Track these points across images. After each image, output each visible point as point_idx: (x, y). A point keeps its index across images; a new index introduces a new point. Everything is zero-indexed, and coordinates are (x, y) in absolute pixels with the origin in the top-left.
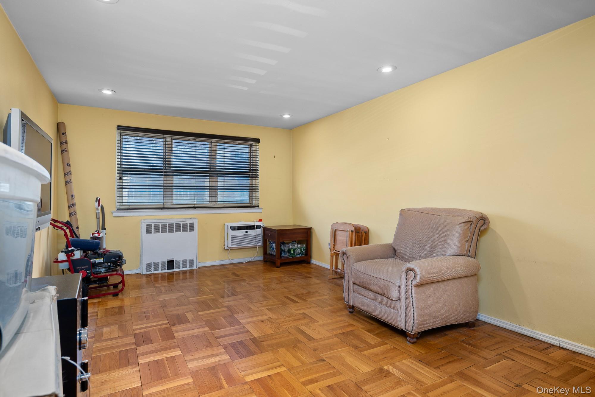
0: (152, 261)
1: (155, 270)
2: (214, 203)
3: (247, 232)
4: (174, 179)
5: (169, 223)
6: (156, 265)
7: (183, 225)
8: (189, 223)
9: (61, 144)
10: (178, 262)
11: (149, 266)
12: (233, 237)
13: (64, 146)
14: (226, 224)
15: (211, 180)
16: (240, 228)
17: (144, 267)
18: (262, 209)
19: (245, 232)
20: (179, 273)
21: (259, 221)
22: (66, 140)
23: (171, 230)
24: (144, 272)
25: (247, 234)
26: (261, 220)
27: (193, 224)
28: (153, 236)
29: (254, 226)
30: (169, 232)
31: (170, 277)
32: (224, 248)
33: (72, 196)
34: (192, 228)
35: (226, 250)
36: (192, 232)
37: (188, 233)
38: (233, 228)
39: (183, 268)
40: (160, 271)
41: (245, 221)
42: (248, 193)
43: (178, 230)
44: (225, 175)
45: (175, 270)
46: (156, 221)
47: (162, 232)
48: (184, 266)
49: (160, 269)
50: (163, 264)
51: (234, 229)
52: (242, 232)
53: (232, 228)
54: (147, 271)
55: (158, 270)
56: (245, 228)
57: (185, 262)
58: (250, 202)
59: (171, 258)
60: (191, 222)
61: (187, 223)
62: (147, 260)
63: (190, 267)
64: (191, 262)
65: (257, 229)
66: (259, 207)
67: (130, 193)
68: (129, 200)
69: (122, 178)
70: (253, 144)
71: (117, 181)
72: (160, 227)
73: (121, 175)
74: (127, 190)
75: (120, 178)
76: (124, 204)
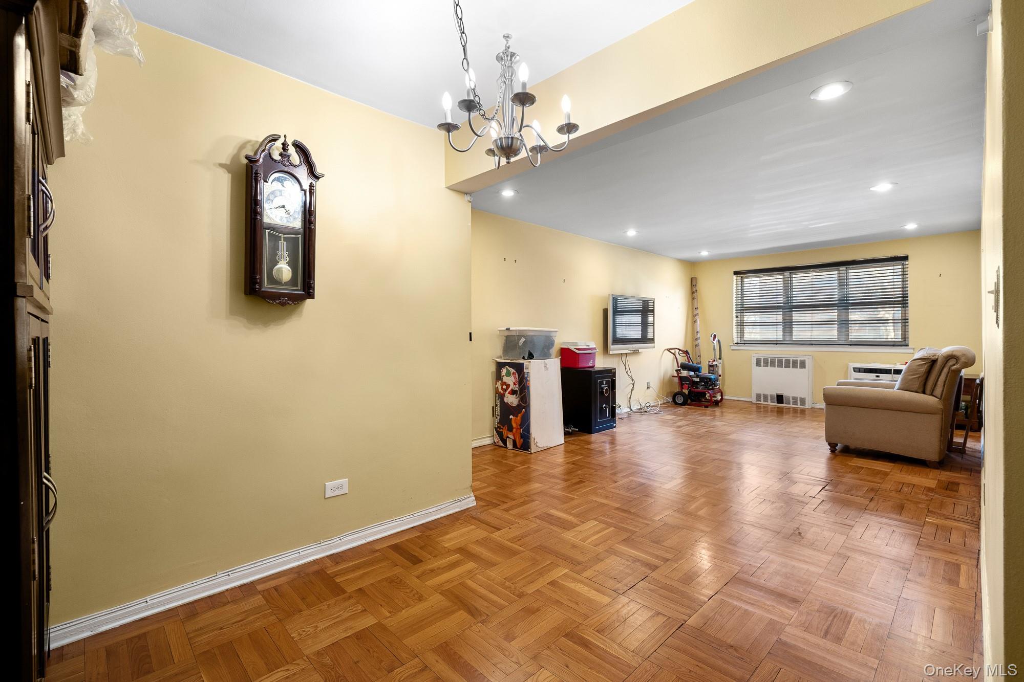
0: (762, 392)
1: (764, 401)
2: (845, 339)
3: (878, 376)
4: (794, 315)
6: (766, 397)
7: (793, 361)
8: (800, 360)
9: (693, 293)
10: (788, 398)
11: (758, 397)
13: (695, 295)
14: (850, 363)
15: (839, 313)
16: (869, 371)
17: (754, 396)
18: (913, 349)
19: (875, 376)
20: (789, 409)
21: (903, 365)
22: (697, 291)
23: (780, 365)
24: (755, 401)
25: (877, 378)
27: (805, 360)
28: (762, 369)
29: (891, 369)
30: (785, 367)
31: (780, 412)
33: (697, 332)
34: (803, 365)
36: (803, 370)
37: (799, 370)
38: (858, 370)
39: (793, 405)
40: (769, 403)
41: (881, 364)
42: (899, 327)
43: (787, 366)
45: (784, 405)
46: (765, 355)
47: (771, 366)
48: (795, 403)
49: (769, 401)
50: (772, 396)
52: (871, 376)
53: (855, 370)
54: (757, 401)
55: (768, 402)
57: (795, 399)
58: (902, 339)
59: (780, 393)
60: (802, 359)
61: (797, 360)
62: (756, 390)
63: (801, 405)
64: (803, 401)
65: (894, 374)
66: (908, 345)
67: (747, 329)
68: (746, 336)
69: (739, 317)
70: (903, 264)
71: (735, 319)
72: (769, 362)
73: (739, 314)
74: (745, 327)
75: (737, 317)
76: (742, 339)
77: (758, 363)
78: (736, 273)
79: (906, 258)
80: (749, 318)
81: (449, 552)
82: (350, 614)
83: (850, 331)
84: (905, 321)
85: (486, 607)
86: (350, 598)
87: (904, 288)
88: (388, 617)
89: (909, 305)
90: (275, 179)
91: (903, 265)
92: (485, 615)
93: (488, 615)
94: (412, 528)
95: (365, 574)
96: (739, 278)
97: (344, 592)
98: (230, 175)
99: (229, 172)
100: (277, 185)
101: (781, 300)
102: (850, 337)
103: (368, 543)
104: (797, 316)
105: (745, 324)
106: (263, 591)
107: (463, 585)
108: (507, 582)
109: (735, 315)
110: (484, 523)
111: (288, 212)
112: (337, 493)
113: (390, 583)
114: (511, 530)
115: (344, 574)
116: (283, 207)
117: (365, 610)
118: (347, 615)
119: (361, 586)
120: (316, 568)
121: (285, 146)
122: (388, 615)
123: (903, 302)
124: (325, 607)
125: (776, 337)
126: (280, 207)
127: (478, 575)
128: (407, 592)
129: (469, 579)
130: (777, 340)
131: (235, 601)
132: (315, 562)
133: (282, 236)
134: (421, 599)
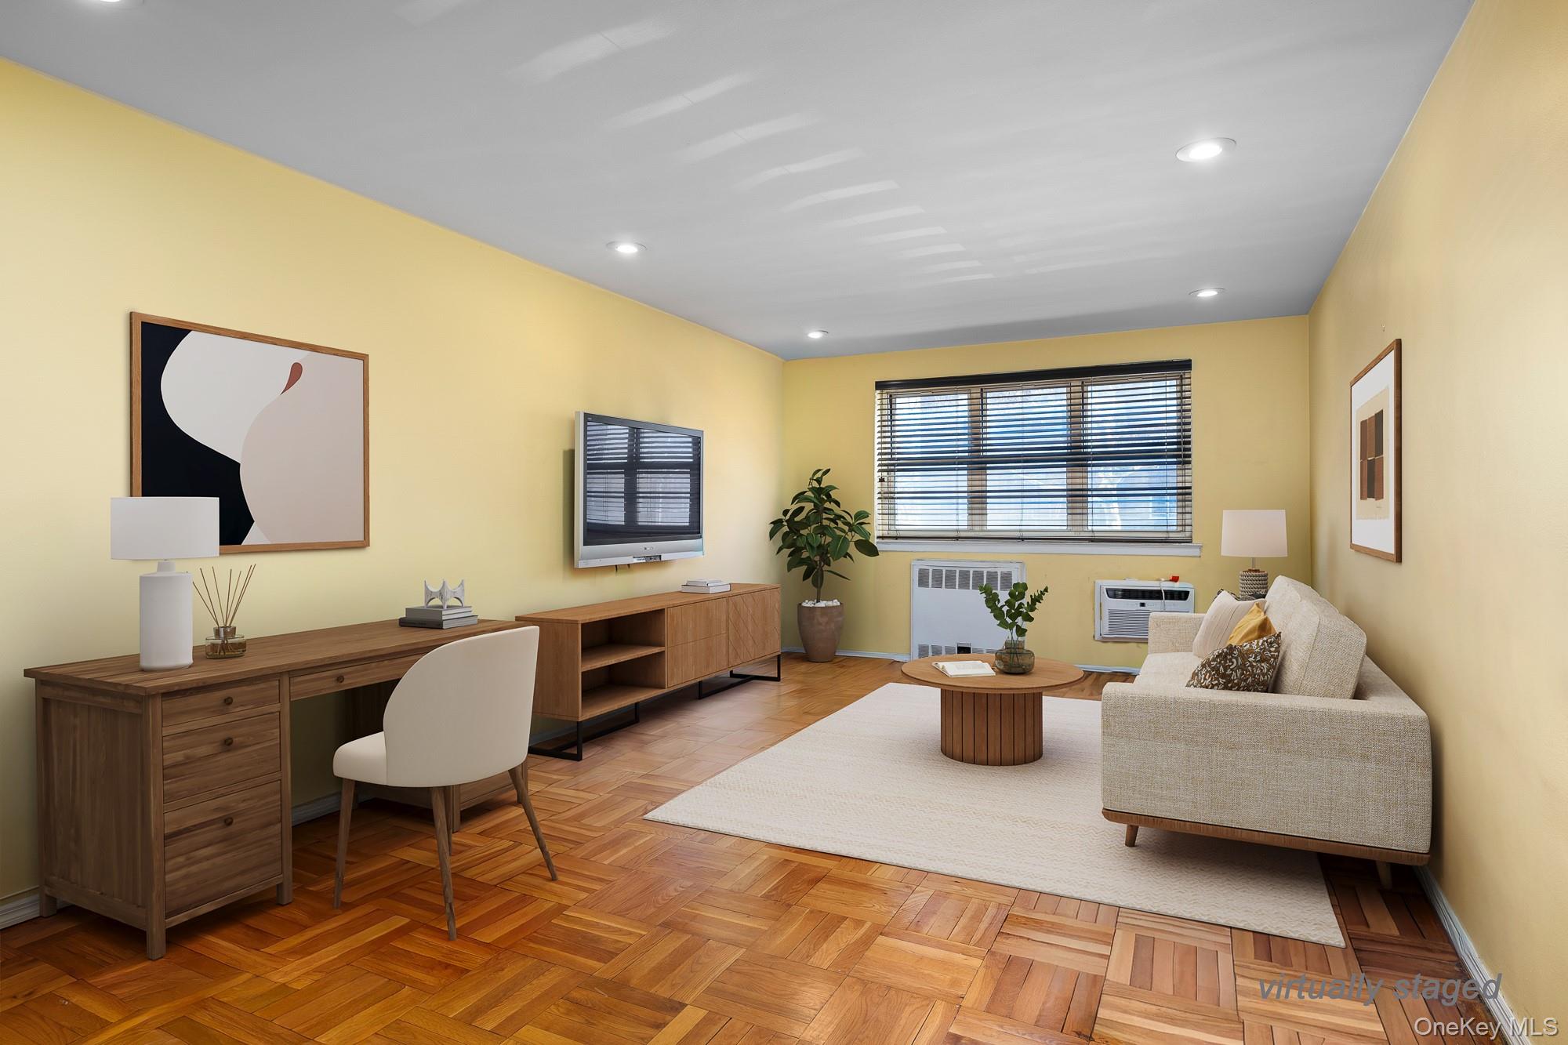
0: (930, 643)
2: (1080, 528)
3: (1143, 605)
4: (989, 477)
5: (947, 568)
6: (937, 652)
7: (989, 574)
11: (923, 653)
12: (1112, 613)
14: (1097, 581)
15: (1070, 475)
16: (1128, 594)
17: (916, 653)
18: (1193, 548)
19: (1139, 605)
21: (1170, 580)
23: (964, 585)
25: (1142, 608)
26: (1175, 579)
27: (1010, 574)
28: (930, 592)
29: (1161, 591)
30: (961, 586)
32: (1094, 637)
34: (1007, 583)
35: (1097, 641)
38: (1113, 593)
41: (1140, 579)
42: (1175, 504)
44: (1094, 462)
46: (936, 563)
47: (946, 586)
50: (948, 650)
51: (1115, 594)
52: (1133, 604)
53: (1111, 593)
56: (1140, 594)
58: (1180, 529)
60: (1005, 570)
61: (996, 572)
62: (920, 638)
65: (1166, 599)
66: (1190, 541)
67: (901, 506)
68: (901, 520)
69: (886, 480)
70: (1181, 376)
71: (877, 484)
72: (944, 576)
73: (885, 474)
74: (897, 501)
75: (882, 480)
76: (892, 528)
77: (923, 582)
78: (880, 386)
79: (1186, 365)
80: (905, 482)
83: (1090, 511)
84: (1184, 493)
87: (1184, 425)
89: (1193, 459)
91: (1182, 378)
96: (885, 396)
101: (963, 445)
102: (1090, 523)
104: (995, 480)
105: (897, 495)
109: (877, 475)
123: (1181, 453)
125: (955, 523)
130: (958, 531)
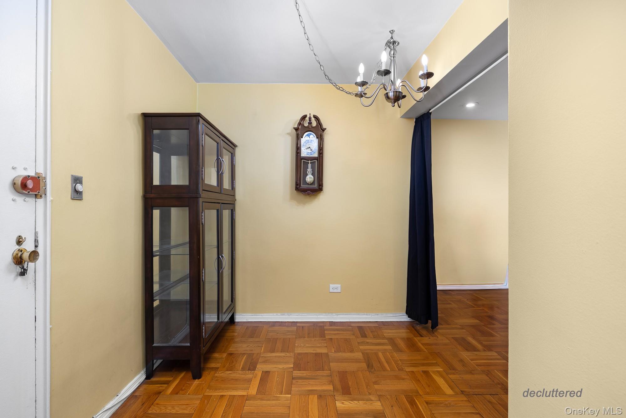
81: (384, 338)
82: (320, 346)
85: (378, 367)
86: (325, 340)
88: (333, 353)
90: (306, 135)
92: (374, 369)
93: (375, 370)
94: (376, 322)
95: (338, 333)
97: (325, 337)
98: (291, 137)
99: (290, 136)
100: (307, 138)
103: (350, 322)
106: (298, 326)
107: (376, 354)
108: (400, 361)
110: (416, 331)
111: (311, 150)
112: (335, 291)
113: (345, 341)
114: (429, 339)
115: (330, 330)
116: (310, 147)
117: (327, 347)
118: (319, 345)
119: (332, 337)
120: (322, 324)
121: (310, 118)
122: (333, 352)
124: (313, 340)
126: (308, 148)
127: (388, 353)
128: (348, 347)
129: (382, 353)
131: (288, 326)
132: (323, 322)
133: (310, 161)
134: (352, 351)
